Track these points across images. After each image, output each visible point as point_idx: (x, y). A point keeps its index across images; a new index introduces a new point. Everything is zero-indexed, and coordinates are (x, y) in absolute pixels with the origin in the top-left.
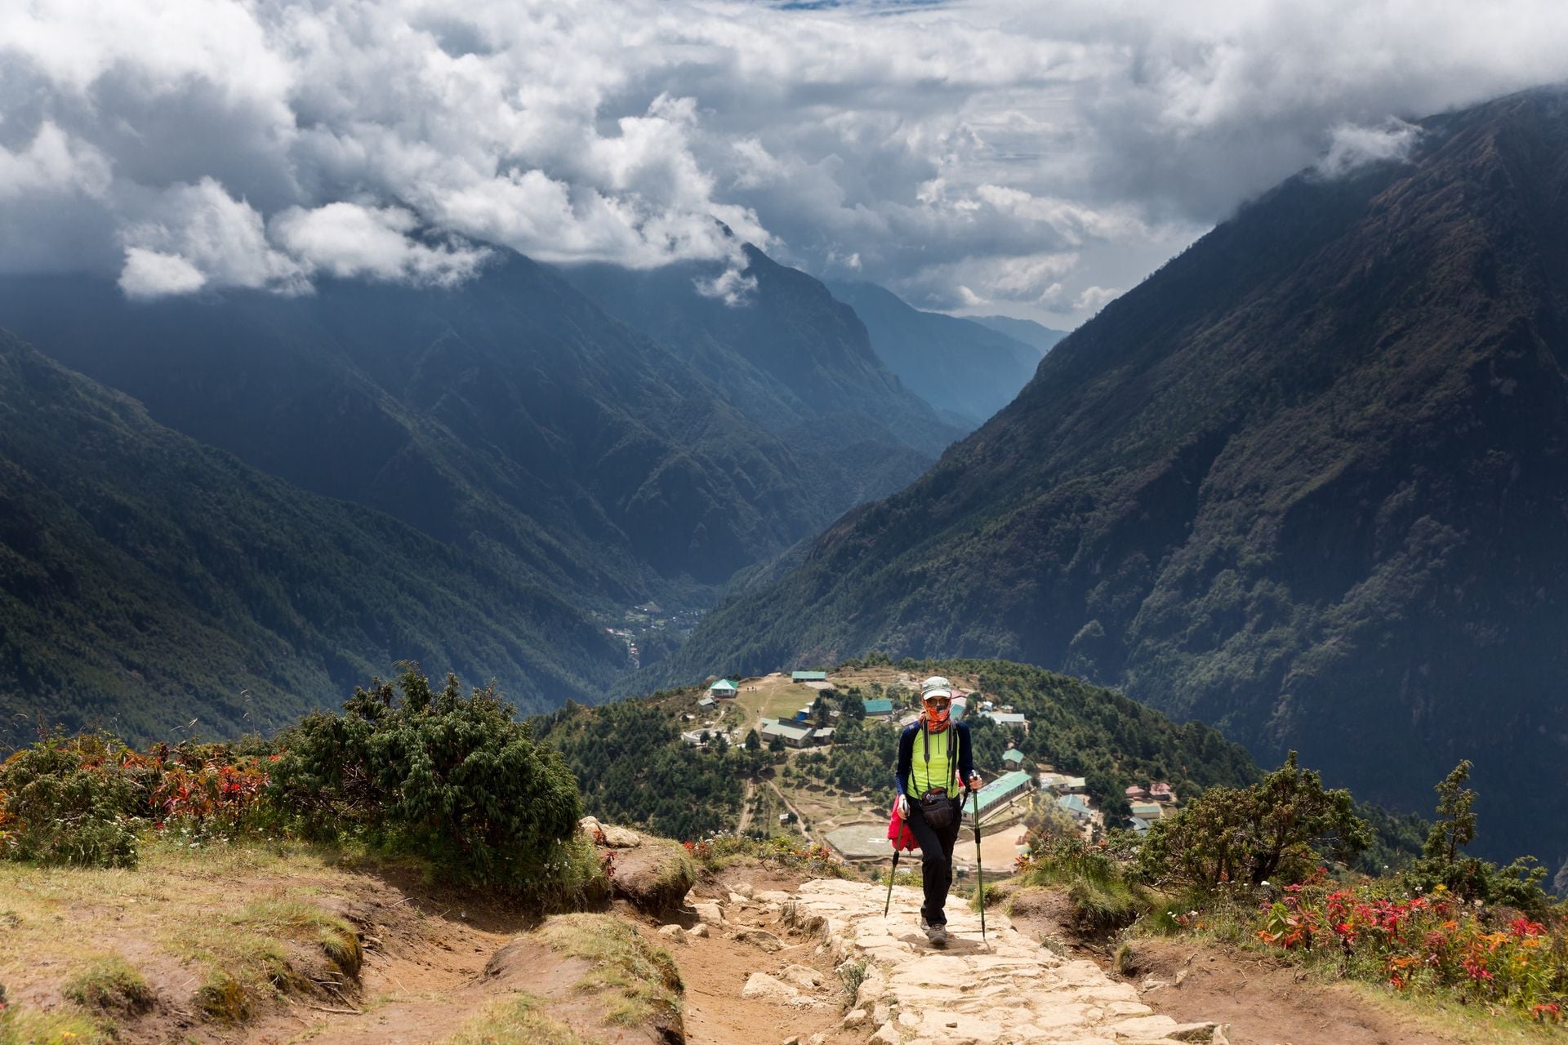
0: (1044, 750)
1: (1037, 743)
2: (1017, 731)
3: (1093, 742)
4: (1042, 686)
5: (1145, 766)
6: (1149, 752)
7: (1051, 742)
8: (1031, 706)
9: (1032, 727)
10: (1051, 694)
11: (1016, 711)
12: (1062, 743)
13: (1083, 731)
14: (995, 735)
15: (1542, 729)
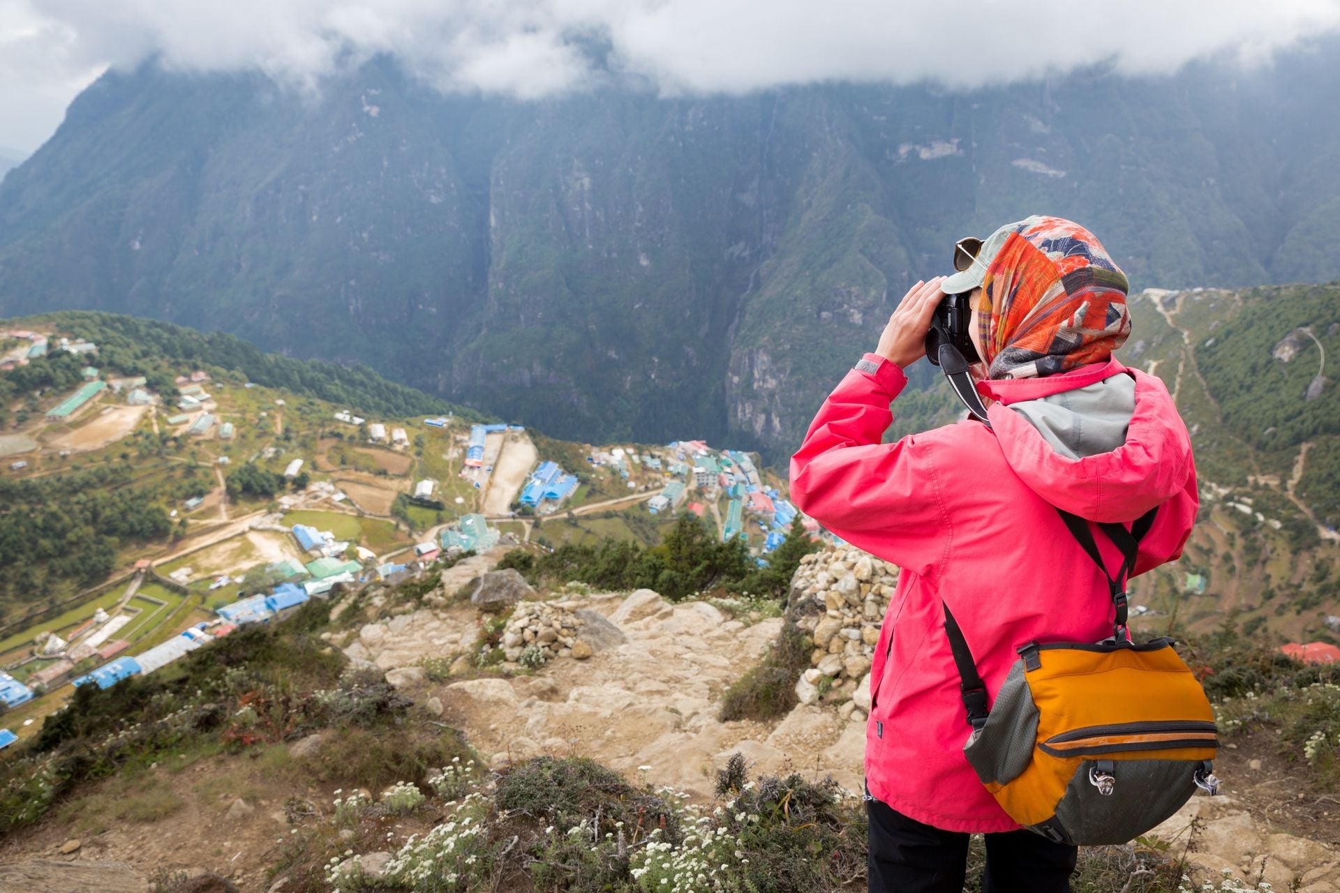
0: (111, 364)
1: (105, 360)
2: (89, 356)
3: (145, 354)
4: (104, 323)
5: (187, 363)
6: (188, 354)
7: (117, 359)
8: (99, 337)
9: (100, 351)
10: (113, 328)
11: (88, 342)
12: (125, 358)
13: (137, 348)
14: (73, 360)
15: (421, 307)
